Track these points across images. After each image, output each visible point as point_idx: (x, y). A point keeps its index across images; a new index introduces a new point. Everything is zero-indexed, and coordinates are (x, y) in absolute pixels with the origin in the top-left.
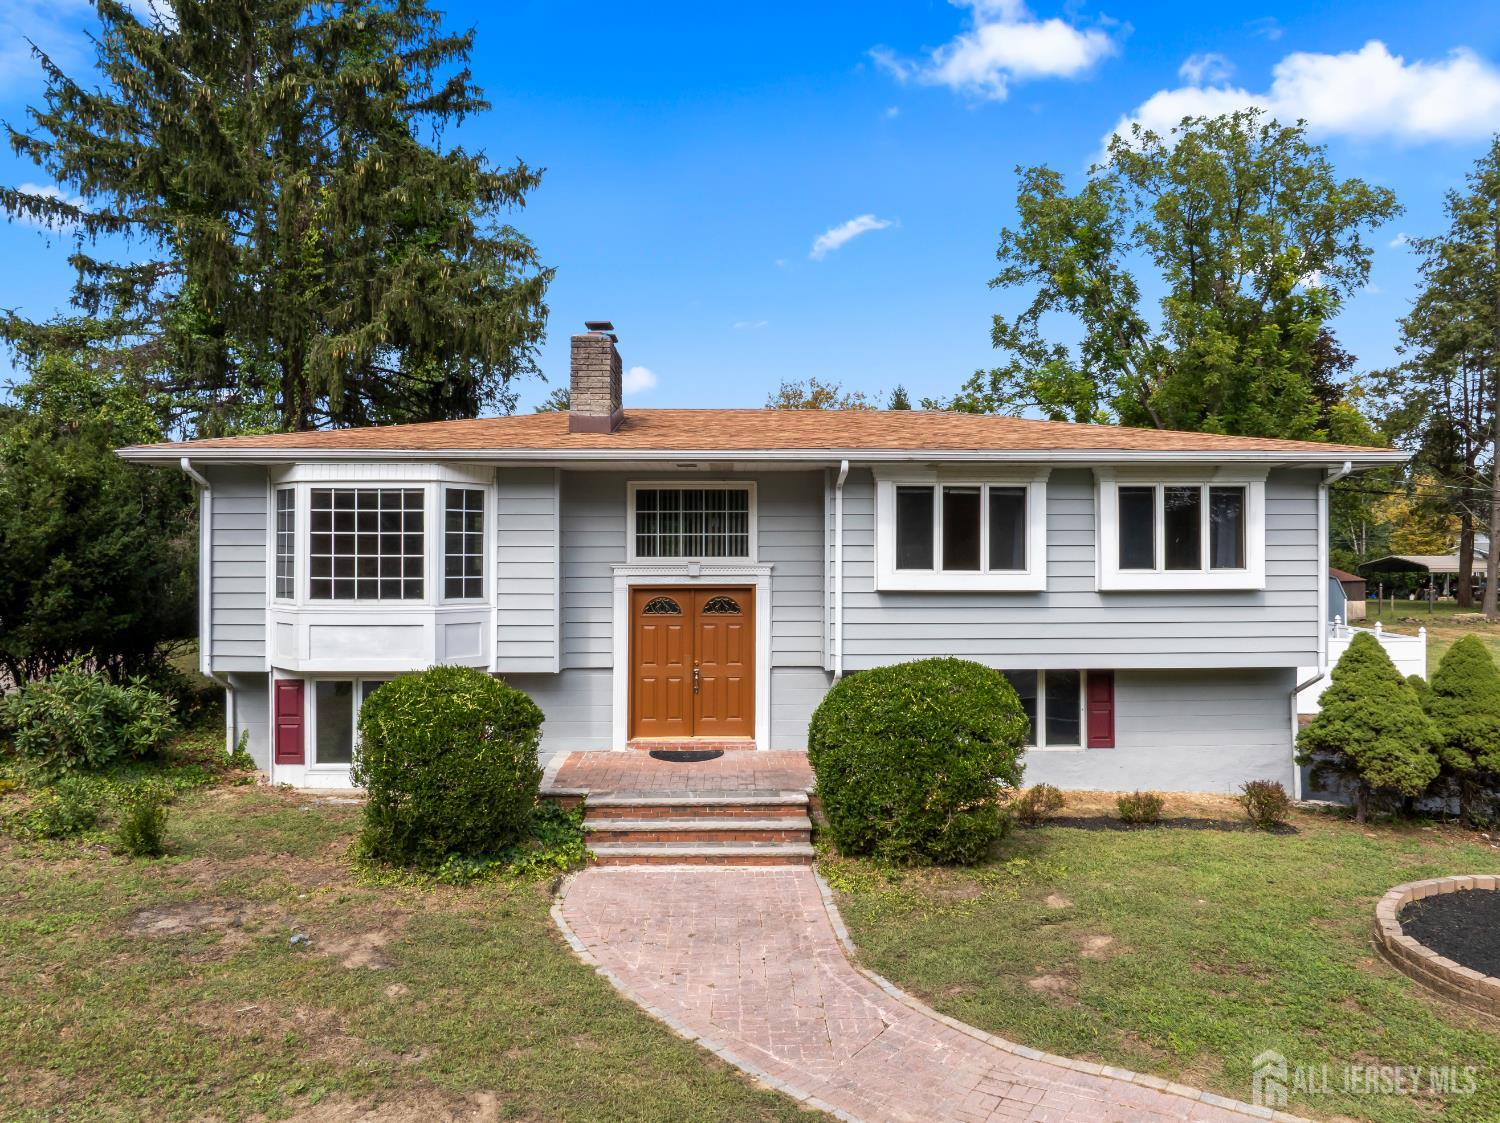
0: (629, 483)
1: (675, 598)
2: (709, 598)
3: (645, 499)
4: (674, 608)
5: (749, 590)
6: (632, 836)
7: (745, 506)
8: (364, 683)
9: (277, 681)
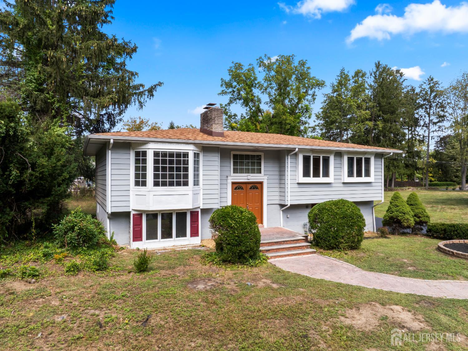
0: (232, 152)
1: (243, 186)
2: (251, 185)
3: (235, 157)
4: (242, 189)
5: (261, 183)
6: (271, 251)
7: (260, 159)
8: (162, 213)
9: (133, 214)
